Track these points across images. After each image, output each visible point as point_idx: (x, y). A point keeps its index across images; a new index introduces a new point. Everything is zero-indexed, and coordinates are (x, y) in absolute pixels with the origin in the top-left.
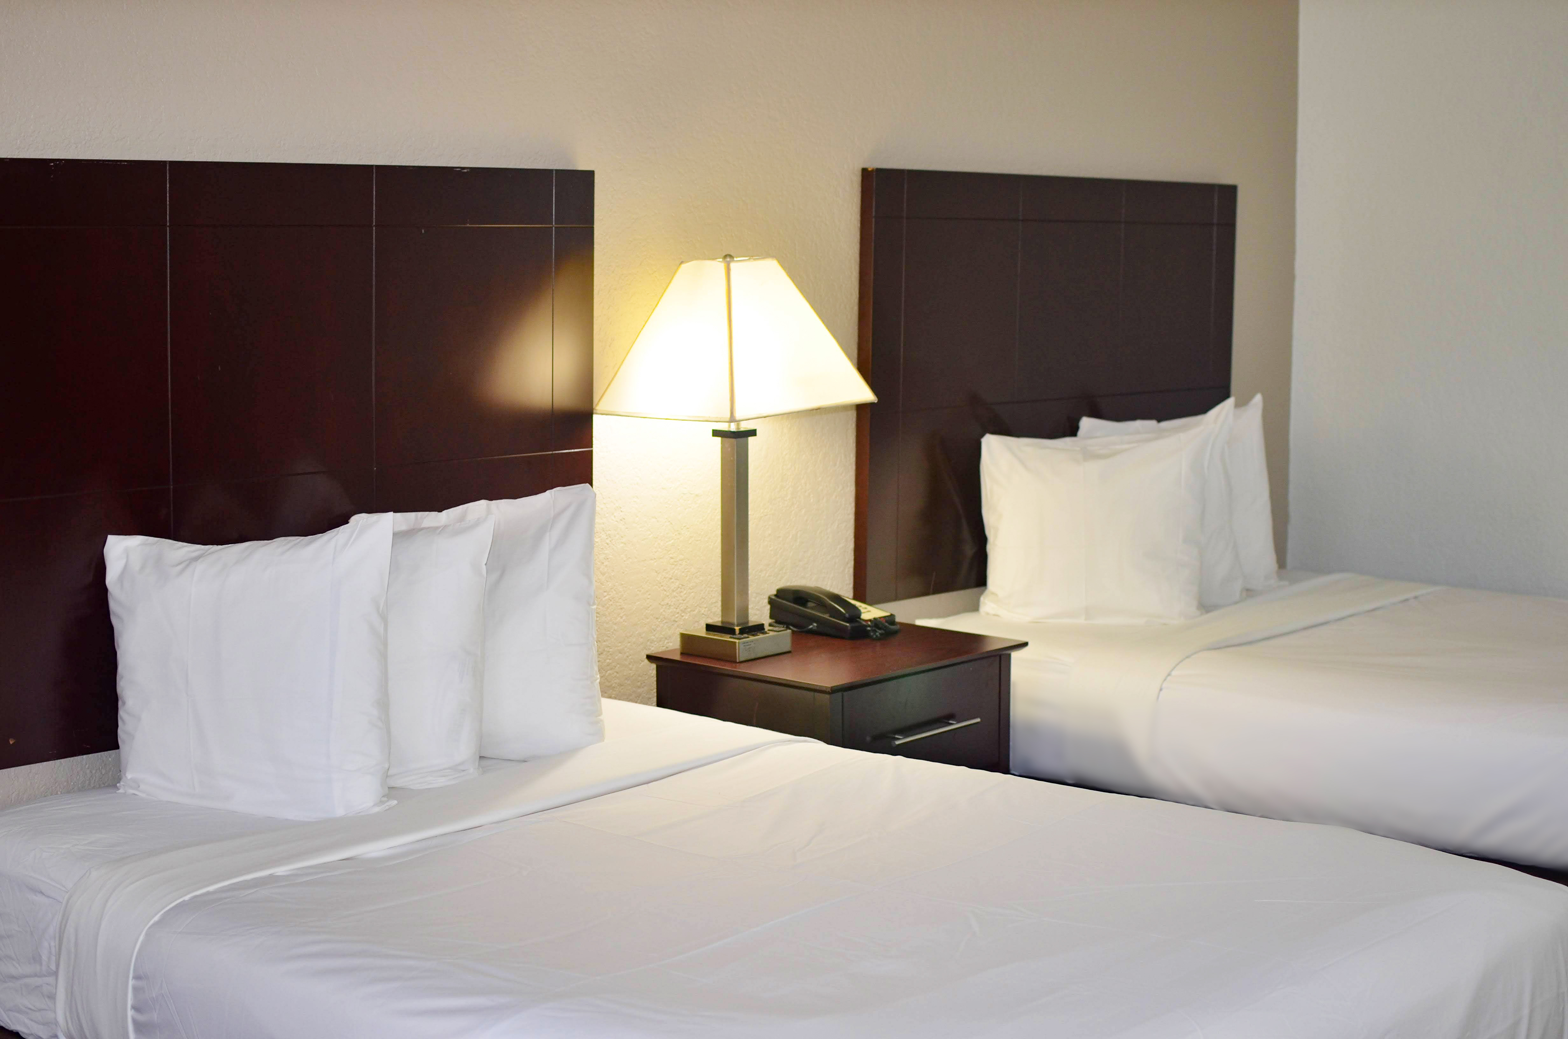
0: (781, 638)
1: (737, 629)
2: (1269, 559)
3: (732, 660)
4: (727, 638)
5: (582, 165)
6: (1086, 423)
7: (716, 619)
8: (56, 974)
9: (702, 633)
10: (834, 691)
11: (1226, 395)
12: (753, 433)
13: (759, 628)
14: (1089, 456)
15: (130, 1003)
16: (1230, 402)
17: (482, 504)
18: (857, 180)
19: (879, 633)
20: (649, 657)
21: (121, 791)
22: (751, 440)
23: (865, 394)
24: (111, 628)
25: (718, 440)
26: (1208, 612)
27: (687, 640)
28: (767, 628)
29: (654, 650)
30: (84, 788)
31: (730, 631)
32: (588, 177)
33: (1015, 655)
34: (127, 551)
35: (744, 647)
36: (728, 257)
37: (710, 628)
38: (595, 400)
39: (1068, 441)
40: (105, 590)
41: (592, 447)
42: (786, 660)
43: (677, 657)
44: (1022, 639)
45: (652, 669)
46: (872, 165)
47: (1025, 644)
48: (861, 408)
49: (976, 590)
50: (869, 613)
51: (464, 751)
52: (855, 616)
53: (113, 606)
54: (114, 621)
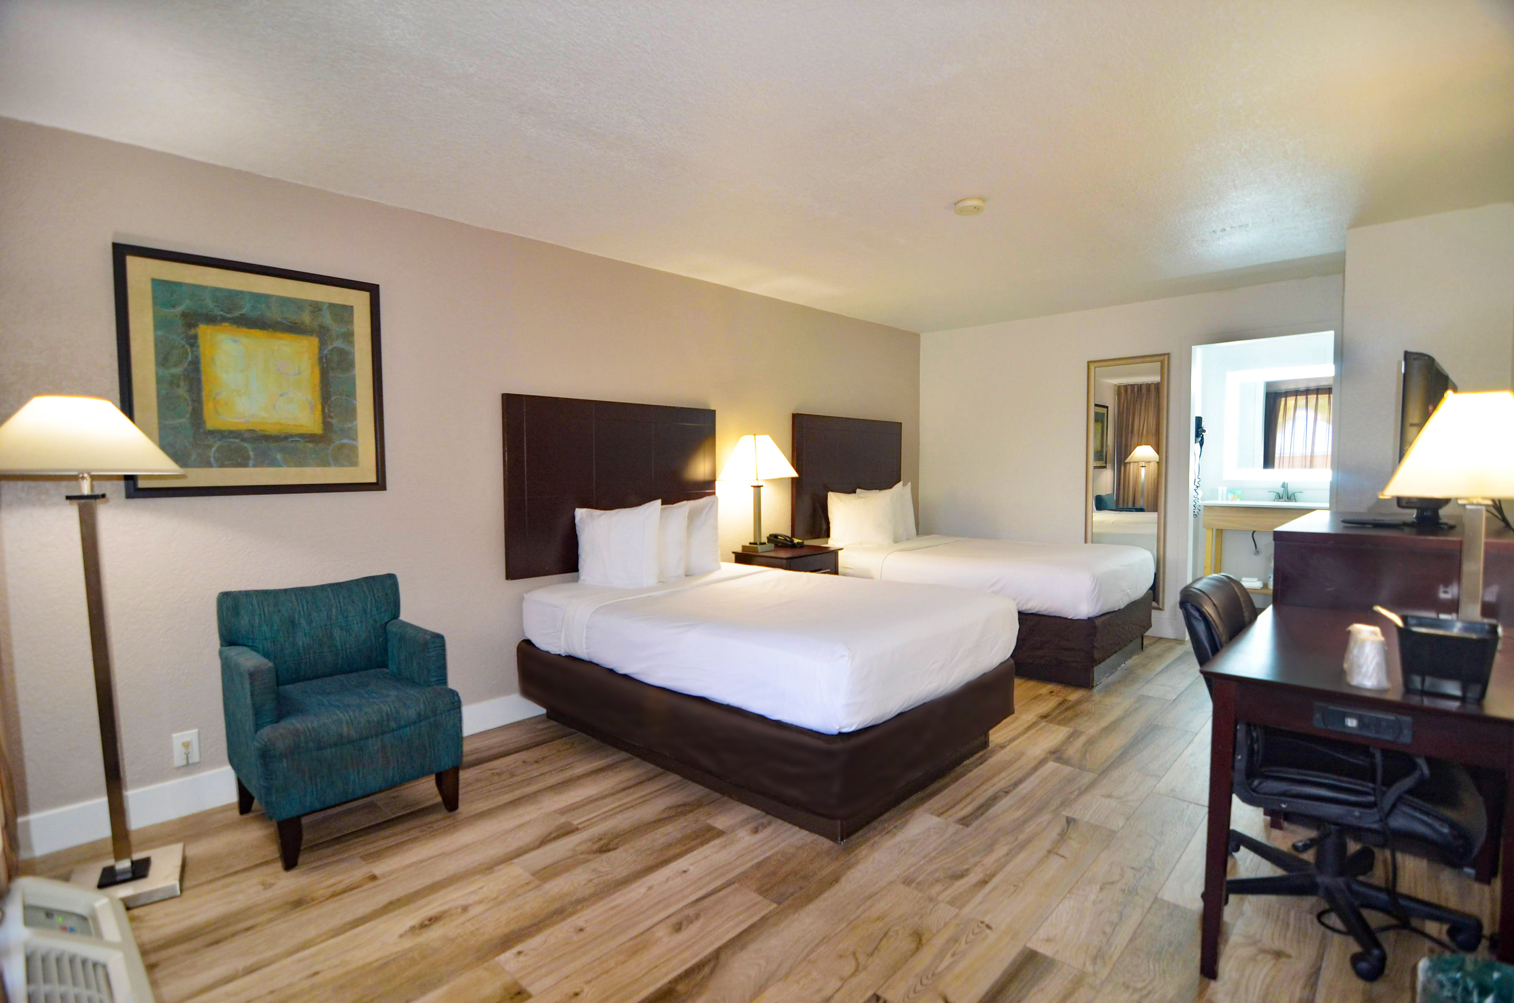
0: (772, 546)
1: (758, 543)
2: (914, 531)
3: (757, 552)
4: (755, 546)
5: (712, 408)
6: (858, 490)
7: (752, 541)
8: (561, 631)
9: (748, 544)
10: (787, 559)
11: (900, 481)
12: (762, 486)
13: (764, 544)
14: (859, 497)
15: (584, 636)
16: (901, 483)
17: (685, 502)
18: (791, 416)
19: (799, 546)
20: (733, 553)
21: (579, 583)
22: (761, 488)
23: (795, 474)
24: (576, 535)
25: (753, 488)
26: (896, 543)
27: (744, 547)
28: (767, 543)
29: (734, 551)
30: (569, 581)
31: (756, 544)
32: (714, 411)
33: (840, 552)
34: (582, 514)
35: (760, 548)
36: (755, 435)
37: (750, 543)
38: (717, 476)
39: (853, 494)
40: (575, 524)
41: (715, 490)
42: (773, 552)
43: (741, 552)
44: (841, 547)
45: (734, 555)
46: (795, 412)
47: (842, 549)
48: (793, 479)
49: (827, 539)
50: (796, 541)
51: (681, 571)
52: (792, 541)
53: (577, 528)
54: (577, 533)
